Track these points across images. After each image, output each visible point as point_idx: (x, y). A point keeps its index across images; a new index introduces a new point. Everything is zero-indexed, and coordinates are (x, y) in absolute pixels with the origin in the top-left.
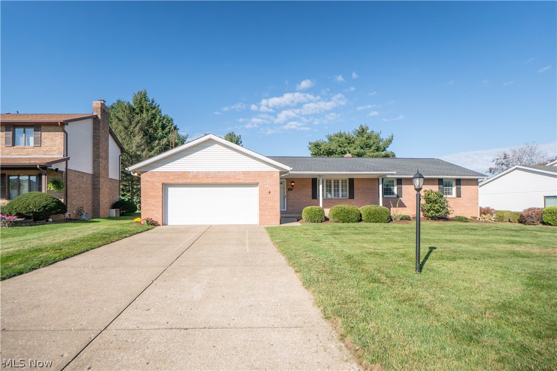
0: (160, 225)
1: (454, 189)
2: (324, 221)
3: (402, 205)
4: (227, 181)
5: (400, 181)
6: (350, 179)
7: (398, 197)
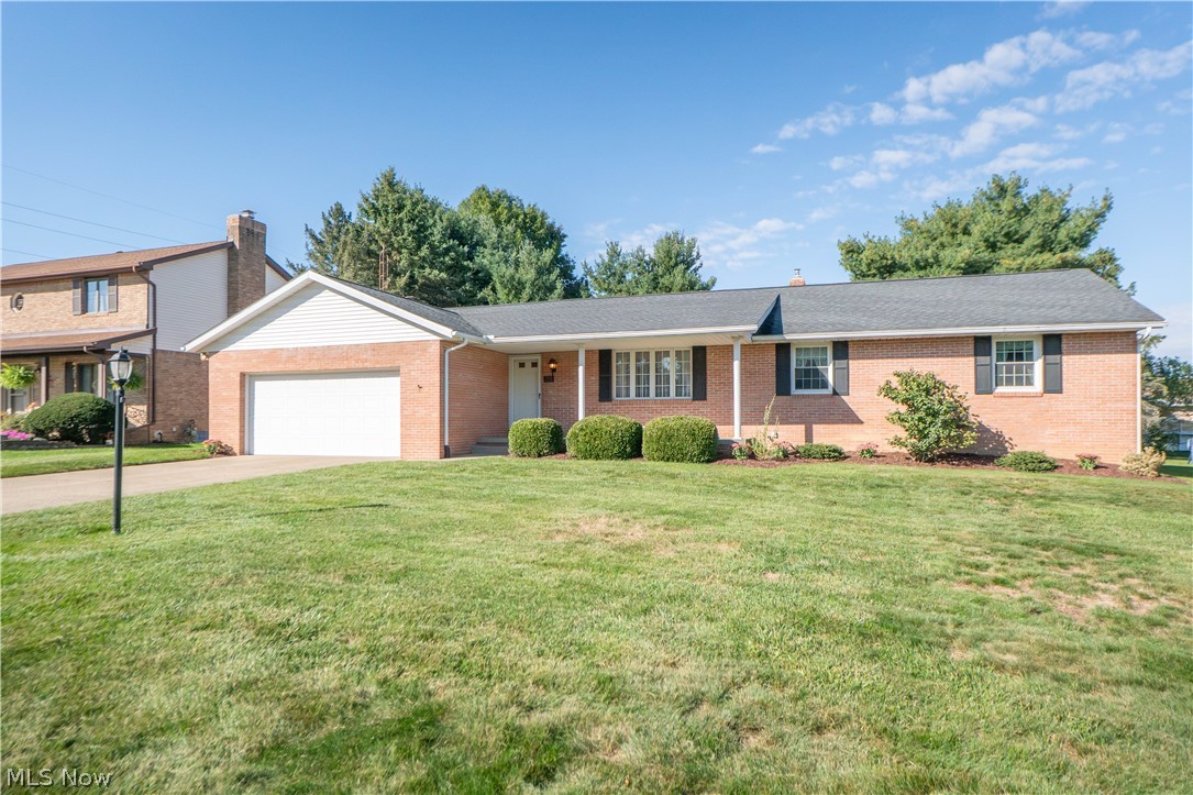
0: (235, 455)
1: (1038, 365)
2: (547, 454)
3: (851, 418)
4: (343, 366)
5: (841, 349)
6: (695, 348)
7: (835, 393)
